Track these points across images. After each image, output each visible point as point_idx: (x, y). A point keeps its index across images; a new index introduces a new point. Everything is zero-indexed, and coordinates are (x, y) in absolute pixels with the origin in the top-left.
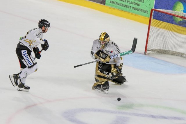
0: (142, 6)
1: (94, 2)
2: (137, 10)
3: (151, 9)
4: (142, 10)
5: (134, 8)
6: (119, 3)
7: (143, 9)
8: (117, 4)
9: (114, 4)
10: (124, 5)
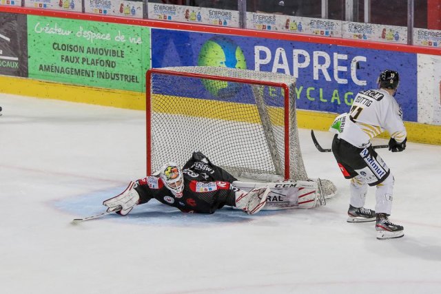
0: (122, 68)
2: (110, 79)
3: (145, 71)
4: (122, 75)
5: (101, 75)
6: (62, 68)
7: (124, 74)
8: (58, 72)
9: (50, 73)
10: (75, 70)
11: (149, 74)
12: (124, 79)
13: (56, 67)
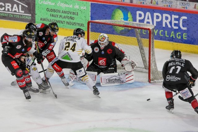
0: (77, 20)
2: (72, 25)
3: (87, 22)
4: (77, 23)
5: (68, 23)
7: (78, 23)
8: (49, 21)
9: (45, 22)
11: (89, 23)
12: (78, 25)
13: (48, 19)
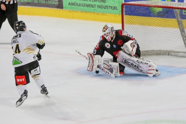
0: (109, 3)
1: (49, 8)
2: (104, 8)
3: (121, 4)
4: (109, 6)
5: (99, 7)
6: (80, 4)
7: (111, 5)
8: (78, 6)
9: (73, 6)
10: (86, 5)
11: (123, 5)
12: (110, 8)
13: (77, 3)
